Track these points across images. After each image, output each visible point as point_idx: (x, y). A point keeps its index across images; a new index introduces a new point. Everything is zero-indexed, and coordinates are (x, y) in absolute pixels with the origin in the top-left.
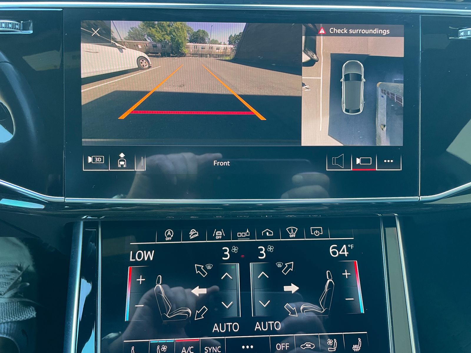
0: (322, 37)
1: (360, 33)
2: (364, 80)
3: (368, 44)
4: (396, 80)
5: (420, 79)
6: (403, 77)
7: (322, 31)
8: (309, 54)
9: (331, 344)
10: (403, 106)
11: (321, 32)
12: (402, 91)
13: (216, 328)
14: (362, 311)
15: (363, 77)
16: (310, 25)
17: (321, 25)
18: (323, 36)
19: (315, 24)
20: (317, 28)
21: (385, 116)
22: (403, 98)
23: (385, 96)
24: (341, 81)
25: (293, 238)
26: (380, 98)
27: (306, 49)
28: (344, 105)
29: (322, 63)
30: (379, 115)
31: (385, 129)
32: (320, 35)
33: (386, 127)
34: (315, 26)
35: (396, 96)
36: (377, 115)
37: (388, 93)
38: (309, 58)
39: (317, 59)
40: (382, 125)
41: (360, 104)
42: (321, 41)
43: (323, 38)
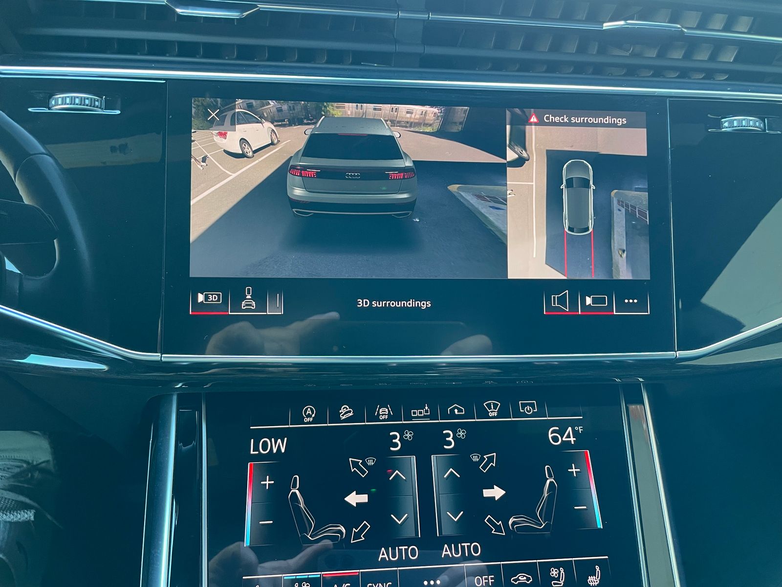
0: (533, 127)
1: (585, 122)
2: (593, 187)
3: (597, 138)
4: (637, 187)
5: (670, 186)
6: (647, 184)
7: (534, 119)
8: (516, 150)
9: (556, 575)
10: (648, 224)
11: (532, 120)
12: (645, 202)
13: (383, 554)
14: (600, 525)
15: (591, 182)
16: (517, 110)
17: (532, 110)
18: (535, 125)
19: (525, 110)
20: (527, 114)
21: (624, 237)
22: (648, 213)
23: (623, 210)
24: (561, 188)
25: (494, 417)
26: (616, 212)
27: (513, 143)
28: (566, 221)
29: (535, 163)
30: (615, 236)
31: (624, 255)
32: (531, 124)
33: (625, 252)
34: (524, 112)
35: (638, 210)
36: (612, 235)
37: (627, 206)
38: (517, 156)
39: (528, 157)
40: (620, 249)
41: (588, 221)
42: (533, 133)
43: (535, 128)
